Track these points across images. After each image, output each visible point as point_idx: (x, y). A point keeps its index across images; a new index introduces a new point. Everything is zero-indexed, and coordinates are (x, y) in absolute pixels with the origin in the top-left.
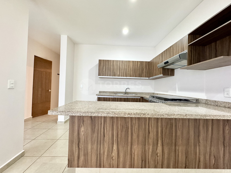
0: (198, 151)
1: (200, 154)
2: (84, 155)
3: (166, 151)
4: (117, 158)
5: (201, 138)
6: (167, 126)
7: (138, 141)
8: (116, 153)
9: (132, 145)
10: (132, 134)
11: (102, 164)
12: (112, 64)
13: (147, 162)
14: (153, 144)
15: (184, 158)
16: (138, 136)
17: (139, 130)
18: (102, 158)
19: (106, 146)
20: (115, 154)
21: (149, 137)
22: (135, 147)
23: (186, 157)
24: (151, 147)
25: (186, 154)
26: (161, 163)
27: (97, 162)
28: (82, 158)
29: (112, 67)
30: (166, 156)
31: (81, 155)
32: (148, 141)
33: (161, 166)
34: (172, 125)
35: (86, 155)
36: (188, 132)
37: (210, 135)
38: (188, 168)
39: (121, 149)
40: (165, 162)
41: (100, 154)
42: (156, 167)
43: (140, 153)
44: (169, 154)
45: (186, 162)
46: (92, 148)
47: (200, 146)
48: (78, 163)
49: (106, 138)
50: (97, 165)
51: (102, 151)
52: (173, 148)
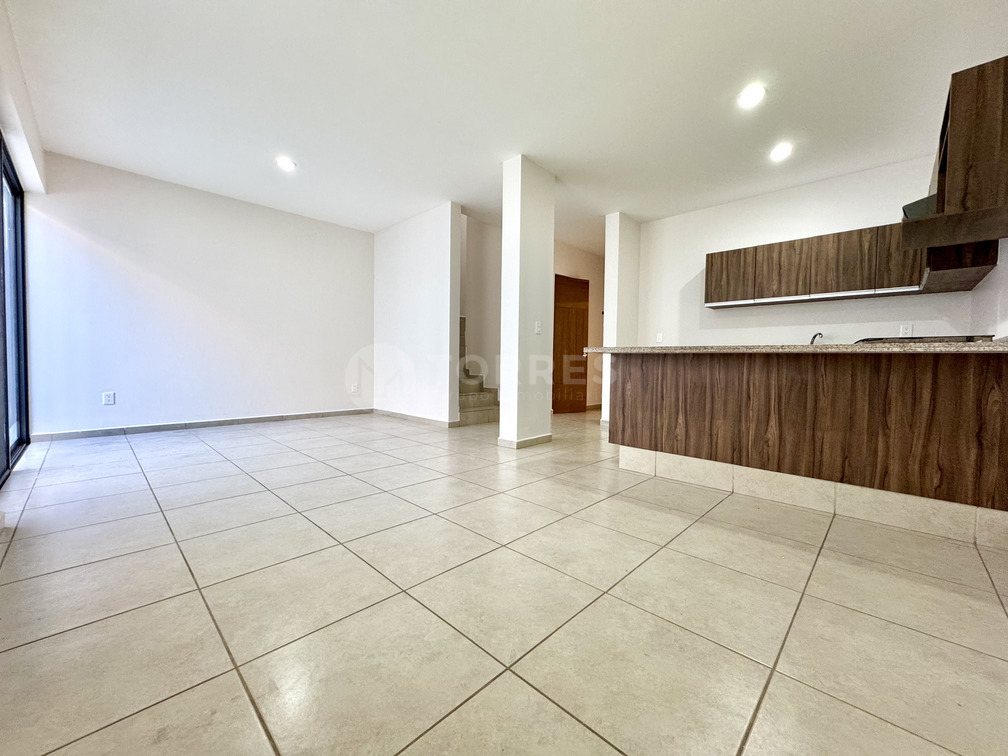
0: (881, 446)
1: (887, 456)
2: (632, 427)
3: (789, 438)
4: (684, 438)
5: (893, 418)
6: (791, 386)
7: (725, 411)
8: (684, 430)
9: (712, 418)
10: (713, 397)
11: (659, 446)
12: (750, 259)
13: (744, 454)
14: (758, 420)
15: (839, 460)
16: (725, 404)
17: (726, 391)
18: (659, 436)
19: (666, 414)
20: (680, 431)
21: (748, 406)
22: (719, 421)
23: (845, 459)
24: (753, 426)
25: (843, 450)
26: (776, 461)
27: (651, 441)
28: (628, 431)
29: (750, 270)
30: (789, 447)
31: (626, 427)
32: (747, 415)
33: (775, 466)
34: (806, 385)
35: (634, 426)
36: (852, 402)
37: (925, 414)
38: (849, 483)
39: (691, 424)
40: (787, 460)
41: (655, 427)
42: (763, 467)
43: (729, 435)
44: (797, 445)
45: (843, 467)
46: (643, 418)
47: (889, 437)
48: (623, 439)
49: (666, 402)
50: (650, 444)
51: (659, 424)
52: (808, 433)
